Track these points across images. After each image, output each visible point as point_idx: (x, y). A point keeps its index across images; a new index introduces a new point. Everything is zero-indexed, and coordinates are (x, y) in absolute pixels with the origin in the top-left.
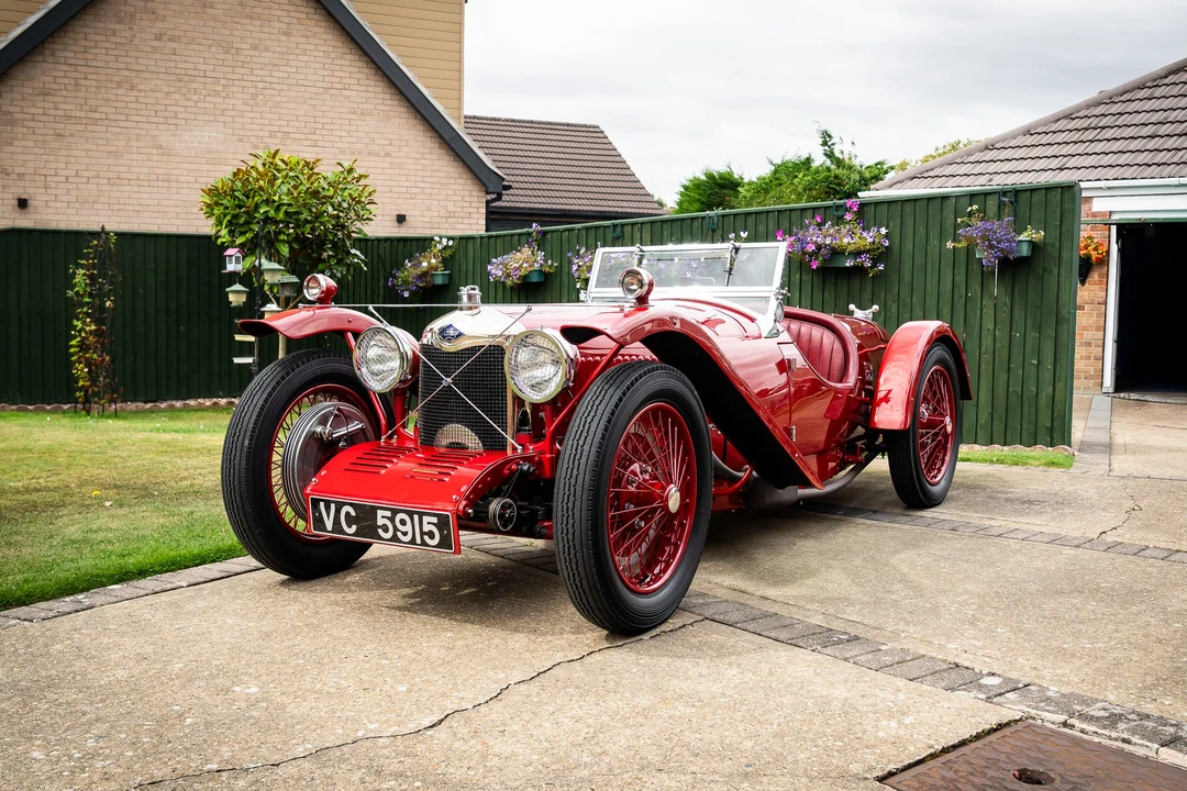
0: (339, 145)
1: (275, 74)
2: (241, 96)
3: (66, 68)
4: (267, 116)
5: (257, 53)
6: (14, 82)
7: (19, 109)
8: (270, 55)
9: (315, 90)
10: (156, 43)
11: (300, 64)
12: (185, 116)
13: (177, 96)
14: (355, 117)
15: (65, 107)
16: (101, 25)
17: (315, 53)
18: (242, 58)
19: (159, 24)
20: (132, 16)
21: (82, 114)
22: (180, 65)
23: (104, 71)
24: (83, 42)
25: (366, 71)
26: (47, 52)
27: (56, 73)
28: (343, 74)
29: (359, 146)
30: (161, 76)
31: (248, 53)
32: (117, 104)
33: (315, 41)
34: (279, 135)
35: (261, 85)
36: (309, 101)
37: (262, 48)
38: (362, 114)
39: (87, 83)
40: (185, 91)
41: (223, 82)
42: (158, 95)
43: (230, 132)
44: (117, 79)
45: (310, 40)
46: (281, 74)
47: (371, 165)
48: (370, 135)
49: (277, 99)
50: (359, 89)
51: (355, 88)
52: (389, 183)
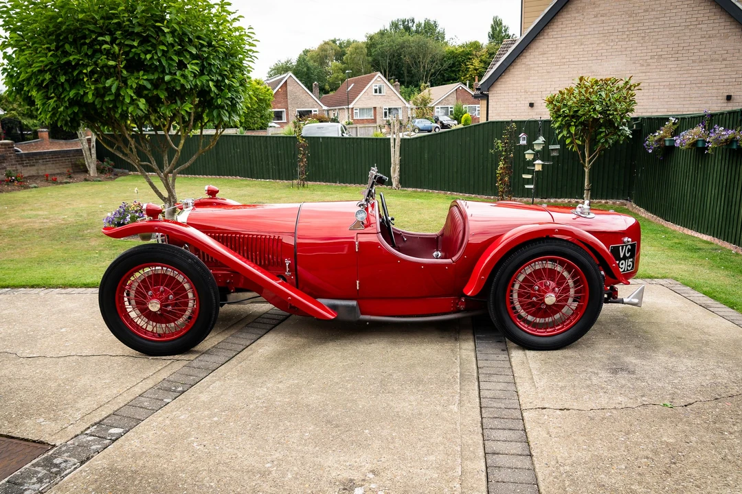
0: (692, 58)
1: (656, 23)
2: (636, 39)
3: (553, 40)
4: (650, 47)
5: (647, 13)
6: (531, 51)
7: (532, 63)
8: (655, 13)
9: (680, 28)
10: (594, 19)
11: (671, 15)
12: (606, 54)
13: (603, 45)
14: (704, 40)
15: (552, 58)
16: (569, 16)
17: (682, 7)
18: (638, 18)
19: (596, 9)
20: (584, 8)
21: (559, 61)
22: (605, 28)
23: (569, 38)
24: (561, 26)
25: (714, 10)
26: (545, 34)
27: (549, 43)
28: (699, 15)
29: (705, 57)
30: (596, 36)
31: (643, 14)
32: (575, 53)
34: (656, 57)
35: (648, 31)
36: (676, 35)
37: (650, 10)
38: (709, 37)
39: (562, 45)
40: (607, 41)
41: (628, 33)
42: (593, 45)
43: (629, 59)
44: (575, 41)
46: (660, 23)
47: (712, 67)
48: (713, 49)
49: (657, 37)
50: (708, 22)
51: (706, 22)
52: (724, 77)
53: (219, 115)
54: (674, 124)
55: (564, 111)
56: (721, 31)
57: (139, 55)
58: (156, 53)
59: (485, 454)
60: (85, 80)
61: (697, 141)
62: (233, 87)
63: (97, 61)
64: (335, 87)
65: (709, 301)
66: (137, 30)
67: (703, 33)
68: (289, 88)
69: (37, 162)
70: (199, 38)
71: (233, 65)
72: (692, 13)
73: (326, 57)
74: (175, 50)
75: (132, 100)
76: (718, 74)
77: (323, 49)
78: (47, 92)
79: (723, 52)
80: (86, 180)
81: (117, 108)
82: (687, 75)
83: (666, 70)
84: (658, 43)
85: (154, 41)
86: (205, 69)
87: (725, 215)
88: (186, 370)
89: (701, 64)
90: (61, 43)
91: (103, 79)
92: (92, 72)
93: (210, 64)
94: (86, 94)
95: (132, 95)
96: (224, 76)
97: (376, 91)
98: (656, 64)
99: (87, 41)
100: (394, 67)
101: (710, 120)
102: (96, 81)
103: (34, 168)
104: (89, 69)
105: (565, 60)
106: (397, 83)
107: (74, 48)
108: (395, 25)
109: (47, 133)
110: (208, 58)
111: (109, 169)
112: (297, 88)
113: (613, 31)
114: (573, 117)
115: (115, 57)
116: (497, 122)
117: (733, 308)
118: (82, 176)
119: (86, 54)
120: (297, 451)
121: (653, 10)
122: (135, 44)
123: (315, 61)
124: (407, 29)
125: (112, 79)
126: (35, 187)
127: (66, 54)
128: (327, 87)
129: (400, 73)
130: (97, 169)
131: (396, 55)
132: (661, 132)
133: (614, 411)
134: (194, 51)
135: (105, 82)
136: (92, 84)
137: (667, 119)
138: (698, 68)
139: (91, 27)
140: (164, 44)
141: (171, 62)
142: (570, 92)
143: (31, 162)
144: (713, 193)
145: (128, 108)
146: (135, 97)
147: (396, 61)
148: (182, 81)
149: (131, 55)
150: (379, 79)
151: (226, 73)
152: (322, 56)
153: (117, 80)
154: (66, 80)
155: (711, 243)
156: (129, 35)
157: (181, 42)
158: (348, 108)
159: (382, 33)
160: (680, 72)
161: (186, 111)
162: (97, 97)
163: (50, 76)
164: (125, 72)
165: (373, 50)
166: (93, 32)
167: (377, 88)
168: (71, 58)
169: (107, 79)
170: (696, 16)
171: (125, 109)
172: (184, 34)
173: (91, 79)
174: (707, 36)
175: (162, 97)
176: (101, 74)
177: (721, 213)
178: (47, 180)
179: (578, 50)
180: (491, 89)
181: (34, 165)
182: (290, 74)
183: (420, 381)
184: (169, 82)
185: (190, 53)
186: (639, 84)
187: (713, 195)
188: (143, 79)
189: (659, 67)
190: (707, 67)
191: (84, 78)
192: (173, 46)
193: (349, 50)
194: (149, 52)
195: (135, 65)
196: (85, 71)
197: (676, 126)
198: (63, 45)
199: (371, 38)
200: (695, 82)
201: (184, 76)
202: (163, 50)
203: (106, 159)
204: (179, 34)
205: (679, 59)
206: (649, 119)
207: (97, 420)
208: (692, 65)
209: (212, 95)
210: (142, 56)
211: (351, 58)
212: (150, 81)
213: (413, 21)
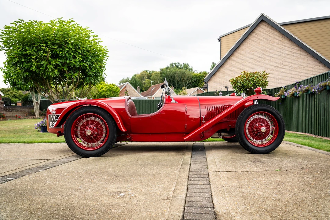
0: (291, 67)
2: (267, 60)
3: (233, 61)
4: (273, 63)
5: (271, 50)
6: (225, 66)
7: (225, 70)
8: (274, 50)
9: (285, 56)
10: (250, 53)
11: (281, 51)
13: (254, 63)
14: (295, 60)
15: (233, 68)
16: (239, 52)
17: (285, 47)
18: (268, 52)
19: (250, 49)
20: (245, 49)
22: (254, 56)
23: (240, 60)
24: (236, 56)
25: (298, 49)
26: (230, 59)
27: (232, 63)
28: (292, 51)
29: (296, 67)
30: (251, 59)
33: (285, 45)
34: (276, 67)
35: (272, 57)
36: (283, 58)
38: (297, 59)
39: (237, 63)
40: (255, 61)
41: (264, 58)
42: (250, 63)
44: (242, 61)
45: (283, 45)
46: (276, 54)
47: (300, 70)
48: (299, 64)
49: (276, 59)
50: (296, 53)
51: (295, 53)
52: (305, 74)
53: (90, 79)
54: (284, 89)
55: (238, 85)
56: (301, 57)
57: (57, 52)
58: (64, 51)
59: (188, 184)
60: (33, 61)
61: (294, 93)
62: (97, 68)
63: (39, 53)
64: (146, 89)
65: (301, 145)
66: (57, 42)
67: (294, 57)
68: (127, 89)
69: (13, 110)
70: (83, 47)
71: (97, 60)
72: (289, 50)
73: (143, 77)
74: (72, 51)
75: (52, 70)
76: (303, 73)
77: (142, 74)
78: (16, 67)
79: (303, 65)
80: (34, 118)
81: (45, 73)
82: (289, 74)
83: (281, 72)
84: (276, 62)
85: (64, 47)
86: (85, 59)
87: (309, 123)
88: (54, 162)
89: (295, 70)
90: (24, 47)
91: (40, 61)
92: (36, 58)
93: (87, 58)
94: (32, 67)
95: (52, 68)
96: (93, 63)
98: (277, 70)
99: (35, 46)
100: (171, 82)
101: (298, 84)
102: (38, 62)
103: (11, 113)
104: (35, 56)
105: (239, 69)
106: (173, 87)
107: (30, 48)
108: (172, 65)
109: (21, 103)
110: (86, 55)
111: (44, 114)
112: (130, 88)
113: (258, 57)
114: (242, 87)
115: (47, 52)
116: (211, 92)
117: (311, 147)
118: (32, 117)
119: (35, 51)
120: (96, 183)
121: (273, 49)
122: (56, 47)
123: (138, 79)
124: (177, 67)
125: (44, 61)
126: (10, 120)
127: (26, 50)
128: (143, 89)
129: (174, 84)
130: (39, 114)
131: (172, 77)
132: (279, 92)
133: (252, 172)
134: (80, 52)
135: (41, 62)
136: (36, 63)
137: (282, 87)
138: (294, 71)
139: (38, 40)
140: (68, 48)
141: (70, 56)
142: (240, 77)
143: (11, 110)
144: (303, 115)
145: (50, 74)
146: (53, 69)
147: (172, 79)
148: (74, 63)
149: (53, 52)
152: (142, 77)
153: (46, 62)
154: (24, 61)
155: (304, 135)
156: (54, 44)
157: (75, 48)
158: (152, 97)
159: (167, 68)
160: (287, 73)
161: (75, 76)
162: (37, 69)
163: (18, 59)
164: (50, 58)
165: (163, 75)
166: (38, 42)
168: (28, 52)
169: (42, 61)
170: (291, 51)
171: (48, 74)
172: (77, 45)
173: (35, 61)
174: (296, 58)
175: (65, 69)
176: (40, 59)
177: (308, 123)
178: (16, 117)
179: (244, 65)
180: (209, 81)
181: (12, 112)
182: (128, 82)
183: (162, 165)
184: (69, 63)
185: (79, 52)
186: (269, 74)
187: (303, 116)
188: (58, 61)
189: (278, 71)
190: (297, 71)
191: (32, 60)
192: (71, 49)
193: (153, 75)
194: (61, 51)
195: (55, 56)
196: (33, 57)
197: (285, 90)
198: (25, 47)
199: (162, 70)
200: (293, 77)
201: (75, 62)
202: (67, 50)
203: (44, 110)
204: (74, 45)
205: (286, 68)
206: (275, 89)
207: (4, 175)
208: (291, 70)
209: (87, 71)
210: (58, 52)
211: (154, 78)
212: (61, 63)
213: (179, 63)
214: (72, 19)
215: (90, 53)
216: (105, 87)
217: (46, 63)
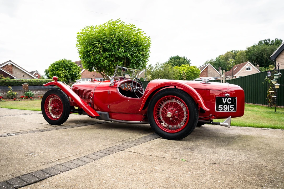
57: (106, 47)
58: (111, 46)
63: (95, 49)
64: (230, 69)
66: (106, 39)
68: (208, 69)
70: (126, 40)
71: (139, 49)
73: (228, 57)
77: (226, 55)
81: (99, 63)
85: (111, 42)
86: (127, 50)
90: (87, 45)
91: (95, 55)
92: (93, 53)
94: (91, 59)
97: (247, 69)
99: (93, 44)
100: (259, 60)
104: (92, 52)
106: (258, 65)
107: (90, 46)
108: (260, 43)
110: (128, 47)
112: (212, 69)
115: (99, 48)
119: (92, 48)
122: (105, 43)
123: (223, 59)
124: (267, 44)
128: (228, 69)
129: (262, 62)
131: (260, 54)
134: (123, 44)
139: (94, 40)
141: (115, 48)
146: (104, 60)
147: (260, 57)
148: (119, 54)
149: (104, 47)
150: (249, 64)
151: (135, 52)
152: (226, 58)
156: (104, 41)
157: (119, 42)
158: (234, 77)
159: (254, 46)
162: (94, 60)
164: (102, 52)
165: (249, 53)
167: (248, 68)
168: (88, 49)
172: (120, 39)
173: (92, 55)
175: (112, 59)
180: (277, 58)
182: (209, 64)
184: (115, 55)
188: (107, 54)
192: (116, 43)
193: (238, 54)
194: (108, 45)
195: (105, 50)
196: (90, 52)
199: (249, 49)
202: (113, 45)
204: (118, 39)
209: (130, 59)
211: (238, 57)
212: (109, 55)
213: (269, 40)
214: (119, 19)
215: (132, 44)
216: (187, 69)
217: (99, 56)
